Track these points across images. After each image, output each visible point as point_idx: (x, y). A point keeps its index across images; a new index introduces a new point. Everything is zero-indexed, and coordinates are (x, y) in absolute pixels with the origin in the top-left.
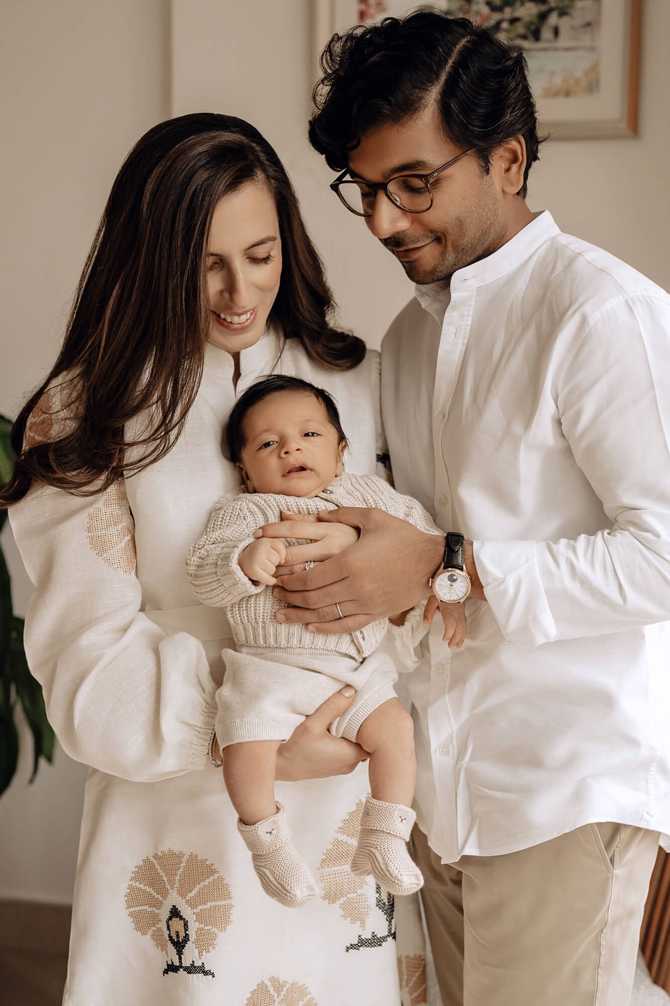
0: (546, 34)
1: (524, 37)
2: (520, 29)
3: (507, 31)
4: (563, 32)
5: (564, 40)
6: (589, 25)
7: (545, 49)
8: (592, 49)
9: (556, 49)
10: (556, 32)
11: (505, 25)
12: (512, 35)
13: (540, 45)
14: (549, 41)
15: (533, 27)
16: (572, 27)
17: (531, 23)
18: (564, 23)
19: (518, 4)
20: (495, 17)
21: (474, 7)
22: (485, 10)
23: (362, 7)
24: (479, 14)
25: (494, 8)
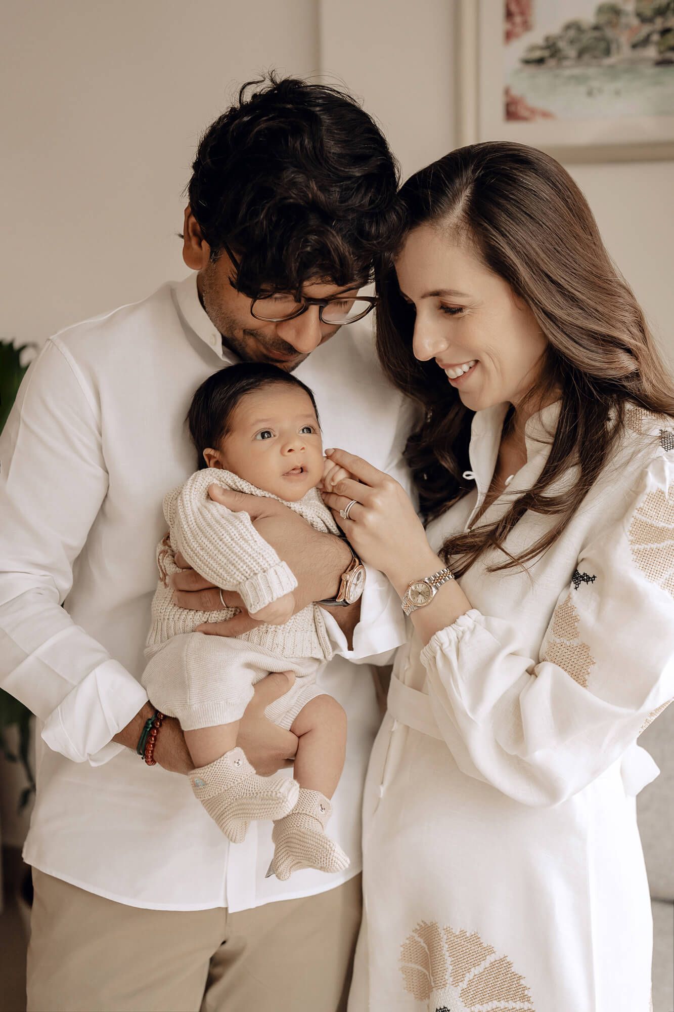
3: (658, 43)
11: (655, 37)
12: (662, 48)
20: (646, 29)
21: (624, 20)
22: (635, 22)
23: (508, 26)
24: (628, 26)
25: (644, 19)
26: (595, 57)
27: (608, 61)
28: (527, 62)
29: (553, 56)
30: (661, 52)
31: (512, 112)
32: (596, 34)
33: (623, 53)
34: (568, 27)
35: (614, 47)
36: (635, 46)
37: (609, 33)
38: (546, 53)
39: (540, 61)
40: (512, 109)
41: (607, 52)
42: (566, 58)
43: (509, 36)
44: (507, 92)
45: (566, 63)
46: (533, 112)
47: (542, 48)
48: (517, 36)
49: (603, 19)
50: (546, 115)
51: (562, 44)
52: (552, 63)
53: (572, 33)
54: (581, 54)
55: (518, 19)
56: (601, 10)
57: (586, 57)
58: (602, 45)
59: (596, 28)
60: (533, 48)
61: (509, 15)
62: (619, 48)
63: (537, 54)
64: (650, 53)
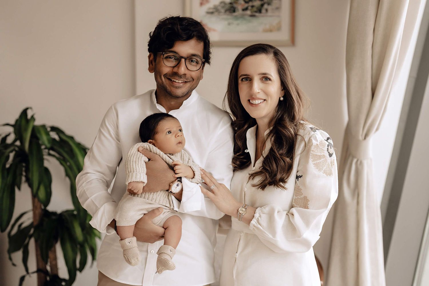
0: (263, 11)
1: (256, 12)
2: (255, 9)
3: (251, 10)
4: (269, 11)
5: (270, 13)
6: (277, 8)
7: (263, 16)
8: (279, 16)
10: (267, 10)
11: (250, 8)
13: (261, 15)
14: (264, 13)
15: (259, 9)
16: (272, 9)
17: (258, 7)
18: (270, 8)
20: (246, 5)
21: (239, 2)
22: (243, 2)
23: (201, 1)
24: (241, 4)
25: (246, 2)
26: (230, 13)
27: (235, 14)
28: (208, 13)
29: (217, 11)
30: (252, 12)
32: (231, 5)
33: (239, 12)
34: (221, 3)
35: (236, 10)
36: (243, 10)
37: (235, 5)
38: (214, 10)
39: (212, 13)
41: (234, 11)
42: (221, 12)
43: (202, 4)
45: (221, 14)
46: (210, 29)
48: (204, 4)
49: (233, 1)
50: (214, 30)
51: (219, 8)
52: (216, 14)
53: (223, 5)
57: (228, 13)
58: (232, 9)
59: (231, 3)
60: (210, 8)
62: (238, 10)
63: (211, 11)
64: (248, 12)
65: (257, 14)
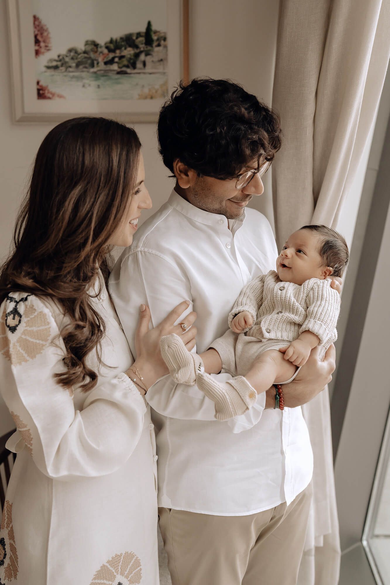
0: (139, 65)
1: (127, 67)
2: (125, 62)
3: (118, 63)
4: (148, 64)
5: (148, 69)
6: (161, 60)
9: (144, 73)
10: (144, 64)
11: (116, 60)
12: (121, 65)
13: (136, 71)
14: (140, 69)
15: (132, 61)
16: (153, 61)
17: (130, 59)
18: (148, 59)
19: (123, 48)
20: (111, 55)
21: (100, 50)
22: (106, 51)
23: (37, 48)
24: (101, 52)
25: (110, 50)
26: (86, 67)
27: (92, 70)
28: (48, 67)
29: (62, 65)
30: (119, 67)
31: (41, 94)
32: (86, 55)
33: (101, 66)
34: (70, 51)
35: (95, 62)
36: (106, 63)
37: (92, 55)
38: (59, 64)
39: (56, 68)
40: (41, 92)
41: (92, 66)
42: (70, 67)
43: (37, 53)
44: (38, 83)
45: (71, 69)
46: (53, 95)
47: (57, 61)
48: (43, 53)
49: (89, 48)
50: (60, 96)
51: (67, 59)
52: (63, 69)
53: (72, 54)
54: (77, 66)
55: (42, 44)
56: (87, 43)
57: (81, 67)
58: (89, 61)
59: (85, 52)
60: (51, 60)
61: (37, 42)
62: (98, 63)
63: (54, 64)
64: (115, 67)
65: (129, 70)
